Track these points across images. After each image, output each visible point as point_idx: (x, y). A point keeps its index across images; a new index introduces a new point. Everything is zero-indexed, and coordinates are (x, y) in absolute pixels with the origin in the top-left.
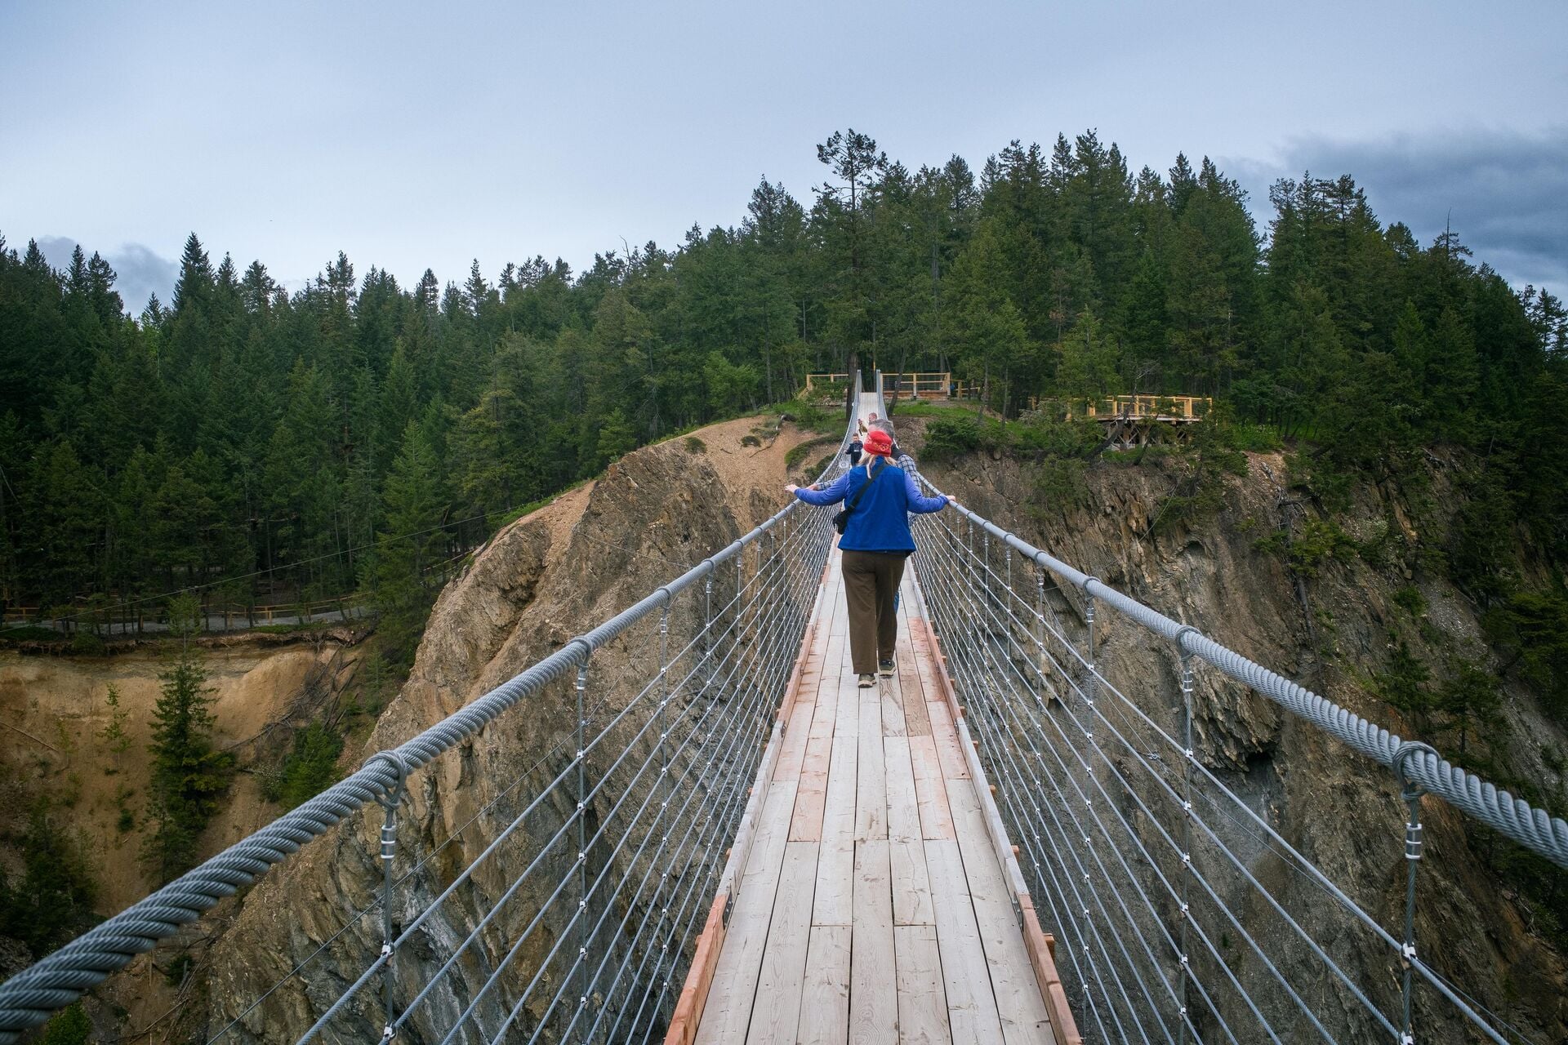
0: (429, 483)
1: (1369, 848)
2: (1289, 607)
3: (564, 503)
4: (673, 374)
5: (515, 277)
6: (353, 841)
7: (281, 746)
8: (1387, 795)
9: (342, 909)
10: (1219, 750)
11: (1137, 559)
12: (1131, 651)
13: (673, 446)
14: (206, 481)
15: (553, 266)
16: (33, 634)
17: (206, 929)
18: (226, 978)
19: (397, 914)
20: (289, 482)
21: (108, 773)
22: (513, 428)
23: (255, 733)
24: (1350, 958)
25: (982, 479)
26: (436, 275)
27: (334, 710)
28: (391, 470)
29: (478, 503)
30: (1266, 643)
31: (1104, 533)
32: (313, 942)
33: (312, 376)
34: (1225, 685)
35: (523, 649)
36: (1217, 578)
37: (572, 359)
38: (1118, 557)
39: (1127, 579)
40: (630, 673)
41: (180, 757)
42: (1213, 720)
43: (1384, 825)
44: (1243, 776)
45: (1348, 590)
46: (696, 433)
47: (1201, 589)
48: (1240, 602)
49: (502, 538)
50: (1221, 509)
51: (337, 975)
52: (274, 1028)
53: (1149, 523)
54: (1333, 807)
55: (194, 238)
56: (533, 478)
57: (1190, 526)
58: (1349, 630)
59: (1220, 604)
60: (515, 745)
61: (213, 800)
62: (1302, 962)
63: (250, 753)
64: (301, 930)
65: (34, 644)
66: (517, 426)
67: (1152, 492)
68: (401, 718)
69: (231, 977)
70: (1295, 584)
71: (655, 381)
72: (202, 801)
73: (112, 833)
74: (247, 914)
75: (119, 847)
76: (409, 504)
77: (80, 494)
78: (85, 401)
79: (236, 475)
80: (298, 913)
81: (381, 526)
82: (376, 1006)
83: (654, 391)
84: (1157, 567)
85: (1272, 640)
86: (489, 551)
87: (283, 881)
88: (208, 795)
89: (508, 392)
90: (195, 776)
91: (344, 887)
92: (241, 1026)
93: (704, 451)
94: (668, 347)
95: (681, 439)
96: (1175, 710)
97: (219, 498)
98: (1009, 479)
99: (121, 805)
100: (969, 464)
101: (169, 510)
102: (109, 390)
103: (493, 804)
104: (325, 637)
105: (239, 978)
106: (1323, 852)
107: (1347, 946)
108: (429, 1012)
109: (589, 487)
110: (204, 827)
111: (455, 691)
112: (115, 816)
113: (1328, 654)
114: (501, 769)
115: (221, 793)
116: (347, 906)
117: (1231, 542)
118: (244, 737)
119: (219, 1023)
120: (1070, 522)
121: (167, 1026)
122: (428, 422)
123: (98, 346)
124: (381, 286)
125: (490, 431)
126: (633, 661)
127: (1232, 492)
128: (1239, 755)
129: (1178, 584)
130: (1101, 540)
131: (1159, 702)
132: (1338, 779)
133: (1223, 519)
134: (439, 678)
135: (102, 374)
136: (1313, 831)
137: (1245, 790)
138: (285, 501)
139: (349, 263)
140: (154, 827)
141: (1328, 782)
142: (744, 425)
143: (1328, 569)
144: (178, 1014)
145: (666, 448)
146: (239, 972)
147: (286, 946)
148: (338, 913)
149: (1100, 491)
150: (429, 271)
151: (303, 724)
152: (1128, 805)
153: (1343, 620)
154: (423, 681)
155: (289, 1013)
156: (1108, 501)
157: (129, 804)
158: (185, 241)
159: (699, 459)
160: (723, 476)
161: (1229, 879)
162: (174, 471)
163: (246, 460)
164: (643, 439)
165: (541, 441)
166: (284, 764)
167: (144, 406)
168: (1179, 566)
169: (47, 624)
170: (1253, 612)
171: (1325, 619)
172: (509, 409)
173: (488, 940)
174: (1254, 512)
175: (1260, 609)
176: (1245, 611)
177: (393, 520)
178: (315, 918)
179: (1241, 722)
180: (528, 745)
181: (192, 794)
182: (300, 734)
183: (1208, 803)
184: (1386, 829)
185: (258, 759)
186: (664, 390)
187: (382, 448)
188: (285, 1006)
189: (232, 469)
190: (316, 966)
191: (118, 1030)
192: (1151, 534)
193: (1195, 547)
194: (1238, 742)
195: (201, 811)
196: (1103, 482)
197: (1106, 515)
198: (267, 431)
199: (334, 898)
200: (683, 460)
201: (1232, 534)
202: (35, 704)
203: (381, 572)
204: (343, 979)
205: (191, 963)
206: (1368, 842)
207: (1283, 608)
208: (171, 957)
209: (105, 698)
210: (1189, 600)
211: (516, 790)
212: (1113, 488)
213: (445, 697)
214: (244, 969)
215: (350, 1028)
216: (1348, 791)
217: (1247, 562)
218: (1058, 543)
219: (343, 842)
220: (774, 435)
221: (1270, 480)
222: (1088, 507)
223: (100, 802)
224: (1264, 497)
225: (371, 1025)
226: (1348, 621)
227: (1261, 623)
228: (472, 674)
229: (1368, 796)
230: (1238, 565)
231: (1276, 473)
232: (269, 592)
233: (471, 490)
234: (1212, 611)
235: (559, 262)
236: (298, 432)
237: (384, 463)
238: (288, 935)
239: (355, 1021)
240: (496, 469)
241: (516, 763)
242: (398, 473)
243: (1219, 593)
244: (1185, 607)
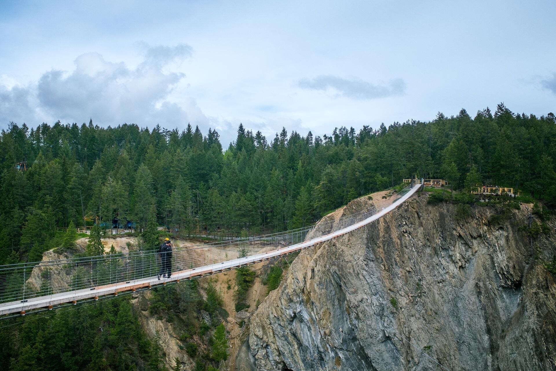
0: (307, 203)
1: (541, 308)
2: (527, 245)
3: (338, 211)
4: (368, 179)
5: (338, 132)
6: (285, 292)
7: (267, 271)
8: (546, 295)
9: (282, 309)
10: (506, 282)
11: (485, 231)
12: (483, 255)
13: (364, 198)
14: (250, 201)
15: (349, 130)
16: (207, 239)
17: (248, 315)
18: (254, 325)
19: (295, 310)
20: (271, 202)
21: (225, 275)
22: (327, 191)
23: (260, 267)
24: (532, 336)
25: (443, 209)
26: (312, 133)
27: (280, 262)
28: (297, 199)
29: (318, 210)
30: (519, 254)
31: (476, 224)
32: (275, 316)
33: (277, 173)
34: (507, 265)
35: (326, 246)
36: (507, 237)
37: (344, 172)
38: (480, 230)
39: (482, 236)
40: (351, 253)
41: (242, 272)
42: (504, 274)
43: (545, 303)
44: (514, 290)
45: (546, 242)
46: (370, 195)
47: (503, 239)
48: (513, 243)
49: (323, 219)
50: (510, 218)
51: (280, 325)
52: (265, 337)
53: (488, 221)
54: (532, 297)
55: (241, 124)
56: (332, 204)
57: (500, 223)
58: (546, 252)
59: (507, 244)
60: (324, 269)
61: (250, 283)
62: (521, 336)
63: (259, 272)
64: (272, 313)
65: (207, 241)
66: (328, 191)
67: (490, 213)
68: (297, 262)
69: (255, 324)
70: (530, 239)
71: (363, 181)
72: (247, 283)
73: (226, 290)
74: (259, 310)
75: (227, 293)
76: (301, 208)
77: (220, 203)
78: (219, 178)
79: (257, 199)
80: (272, 309)
81: (294, 214)
82: (289, 334)
83: (363, 183)
84: (491, 233)
85: (521, 254)
86: (320, 222)
87: (268, 302)
88: (249, 282)
89: (326, 182)
90: (246, 277)
91: (283, 303)
92: (257, 336)
93: (372, 200)
94: (366, 172)
95: (367, 197)
96: (494, 271)
97: (253, 205)
98: (451, 208)
99: (228, 283)
100: (440, 205)
101: (240, 208)
102: (226, 176)
103: (318, 283)
104: (278, 243)
105: (257, 324)
106: (529, 309)
107: (532, 332)
108: (302, 335)
109: (345, 207)
110: (248, 290)
111: (311, 256)
112: (226, 286)
113: (537, 258)
114: (320, 274)
115: (252, 282)
116: (283, 308)
117: (512, 227)
118: (257, 268)
119: (252, 336)
120: (467, 220)
121: (239, 337)
122: (307, 186)
123: (222, 164)
124: (296, 137)
125: (321, 192)
126: (352, 250)
127: (514, 214)
128: (512, 284)
129: (496, 238)
130: (475, 225)
131: (490, 268)
132: (534, 291)
133: (511, 221)
134: (307, 253)
135: (224, 172)
136: (527, 303)
137: (514, 293)
138: (269, 206)
139: (286, 130)
140: (236, 288)
141: (532, 291)
142: (383, 193)
143: (541, 236)
144: (242, 334)
145: (363, 199)
146: (257, 323)
147: (268, 318)
148: (281, 310)
149: (475, 213)
150: (310, 132)
151: (272, 266)
152: (479, 293)
153: (544, 250)
154: (303, 253)
155: (269, 334)
156: (477, 215)
157: (230, 283)
158: (239, 125)
159: (370, 202)
160: (376, 207)
161: (506, 316)
162: (242, 199)
163: (260, 196)
164: (360, 195)
165: (335, 194)
166: (268, 275)
167: (235, 181)
168: (497, 233)
169: (210, 237)
170: (516, 246)
171: (539, 249)
172: (327, 186)
173: (316, 316)
174: (520, 220)
175: (518, 245)
176: (514, 246)
177: (297, 213)
178: (276, 311)
179: (511, 275)
180: (327, 269)
181: (245, 281)
182: (271, 268)
183: (503, 296)
184: (545, 304)
185: (261, 274)
186: (365, 183)
187: (295, 192)
188: (268, 332)
189: (256, 198)
190: (275, 322)
191: (228, 336)
192: (489, 224)
193: (501, 228)
194: (511, 280)
195: (247, 286)
196: (477, 210)
197: (477, 219)
198: (265, 188)
199: (280, 306)
200: (367, 202)
201: (513, 225)
202: (208, 256)
203: (293, 227)
204: (282, 326)
205: (245, 323)
206: (540, 306)
207: (525, 245)
208: (240, 320)
209: (224, 255)
210: (499, 242)
211: (324, 279)
212: (479, 212)
213: (308, 258)
214: (258, 322)
215: (283, 338)
216: (536, 294)
217: (516, 233)
218: (463, 226)
219: (283, 292)
220: (391, 196)
221: (527, 211)
222: (472, 217)
223: (223, 282)
224: (524, 215)
225: (288, 338)
226: (545, 250)
227: (518, 249)
228: (315, 252)
229: (541, 295)
230: (514, 234)
231: (530, 209)
232: (264, 230)
233: (316, 207)
234: (505, 245)
235: (351, 128)
236: (273, 188)
237: (295, 197)
238: (269, 315)
239: (284, 337)
240: (323, 202)
241: (324, 273)
242: (299, 200)
243: (507, 241)
244: (498, 244)
